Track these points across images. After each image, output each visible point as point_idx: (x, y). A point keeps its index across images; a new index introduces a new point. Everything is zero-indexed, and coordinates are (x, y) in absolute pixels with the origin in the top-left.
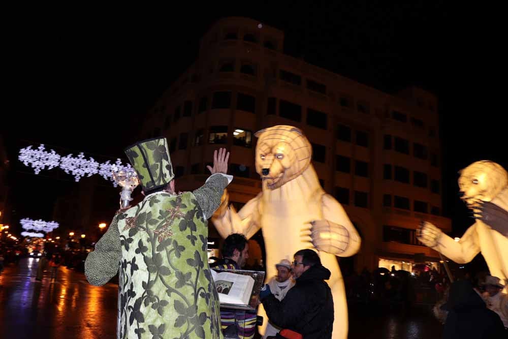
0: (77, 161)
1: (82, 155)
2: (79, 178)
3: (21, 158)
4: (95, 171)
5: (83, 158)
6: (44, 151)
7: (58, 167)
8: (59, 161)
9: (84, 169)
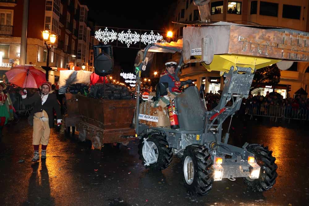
0: (127, 35)
1: (129, 31)
2: (129, 45)
3: (96, 37)
4: (138, 40)
5: (130, 33)
6: (108, 31)
7: (117, 40)
8: (117, 36)
9: (131, 39)
